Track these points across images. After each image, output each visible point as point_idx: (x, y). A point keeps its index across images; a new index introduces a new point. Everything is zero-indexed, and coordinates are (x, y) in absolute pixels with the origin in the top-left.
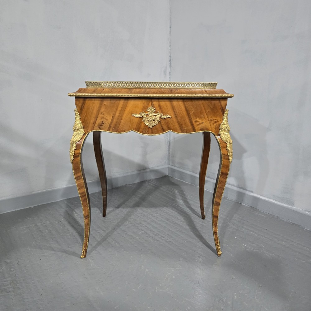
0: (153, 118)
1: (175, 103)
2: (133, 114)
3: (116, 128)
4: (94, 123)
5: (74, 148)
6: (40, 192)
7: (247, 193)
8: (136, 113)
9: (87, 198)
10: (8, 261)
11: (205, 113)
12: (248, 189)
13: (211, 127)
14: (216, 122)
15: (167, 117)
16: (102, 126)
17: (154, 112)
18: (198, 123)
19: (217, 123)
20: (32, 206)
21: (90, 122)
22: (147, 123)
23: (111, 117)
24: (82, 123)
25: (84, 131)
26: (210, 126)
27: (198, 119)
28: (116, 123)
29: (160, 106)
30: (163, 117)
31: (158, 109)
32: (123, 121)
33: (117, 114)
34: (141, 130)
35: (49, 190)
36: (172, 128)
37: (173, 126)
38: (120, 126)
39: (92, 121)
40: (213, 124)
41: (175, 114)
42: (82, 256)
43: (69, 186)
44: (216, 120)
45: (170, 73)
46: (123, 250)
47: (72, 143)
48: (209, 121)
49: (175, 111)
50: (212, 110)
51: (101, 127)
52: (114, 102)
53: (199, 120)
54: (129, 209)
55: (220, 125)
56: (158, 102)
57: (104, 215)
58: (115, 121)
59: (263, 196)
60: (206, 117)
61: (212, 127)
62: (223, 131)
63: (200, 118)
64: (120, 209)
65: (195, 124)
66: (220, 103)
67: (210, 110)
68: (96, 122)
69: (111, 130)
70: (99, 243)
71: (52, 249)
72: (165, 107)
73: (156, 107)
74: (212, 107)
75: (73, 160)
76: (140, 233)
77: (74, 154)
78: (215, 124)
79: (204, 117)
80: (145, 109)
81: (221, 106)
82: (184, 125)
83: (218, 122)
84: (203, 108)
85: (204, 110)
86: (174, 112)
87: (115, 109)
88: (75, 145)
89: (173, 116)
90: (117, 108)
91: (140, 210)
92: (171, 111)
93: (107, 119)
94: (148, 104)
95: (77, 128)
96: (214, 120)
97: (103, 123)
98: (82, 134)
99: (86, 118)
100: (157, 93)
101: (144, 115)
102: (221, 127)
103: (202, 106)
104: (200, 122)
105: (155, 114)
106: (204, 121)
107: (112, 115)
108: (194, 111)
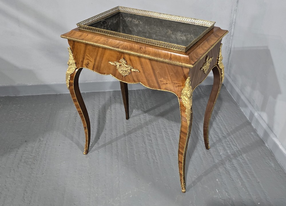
0: (125, 69)
1: (143, 60)
2: (109, 61)
3: (97, 69)
4: (82, 62)
5: (69, 79)
8: (112, 61)
9: (83, 116)
10: (42, 139)
11: (169, 75)
12: (274, 132)
13: (174, 89)
14: (178, 86)
15: (136, 71)
16: (88, 65)
17: (126, 64)
18: (162, 83)
19: (180, 88)
21: (79, 60)
22: (121, 72)
23: (94, 60)
24: (74, 59)
25: (76, 66)
26: (173, 88)
27: (162, 79)
28: (98, 65)
29: (130, 60)
30: (133, 70)
31: (129, 62)
32: (102, 65)
33: (98, 58)
34: (116, 75)
36: (141, 81)
37: (142, 79)
38: (101, 68)
39: (81, 60)
40: (176, 87)
41: (143, 70)
42: (84, 153)
44: (178, 84)
46: (116, 157)
47: (67, 75)
48: (172, 83)
49: (143, 67)
50: (175, 74)
51: (87, 66)
52: (95, 48)
53: (164, 80)
55: (182, 89)
56: (129, 56)
58: (96, 64)
59: (283, 146)
62: (184, 96)
63: (165, 78)
65: (160, 83)
66: (183, 70)
67: (173, 74)
68: (84, 61)
69: (95, 70)
72: (135, 62)
73: (127, 60)
74: (175, 72)
75: (69, 87)
76: (141, 145)
77: (70, 83)
78: (178, 88)
79: (168, 79)
80: (118, 60)
81: (184, 72)
82: (151, 81)
83: (181, 86)
84: (167, 70)
85: (168, 73)
86: (142, 68)
87: (96, 54)
88: (69, 76)
89: (141, 71)
90: (97, 53)
92: (139, 67)
93: (91, 61)
94: (121, 56)
95: (71, 63)
96: (177, 83)
98: (74, 69)
99: (77, 56)
100: (125, 49)
101: (118, 64)
102: (183, 91)
103: (166, 68)
104: (165, 82)
105: (127, 66)
106: (167, 82)
107: (94, 58)
108: (159, 71)
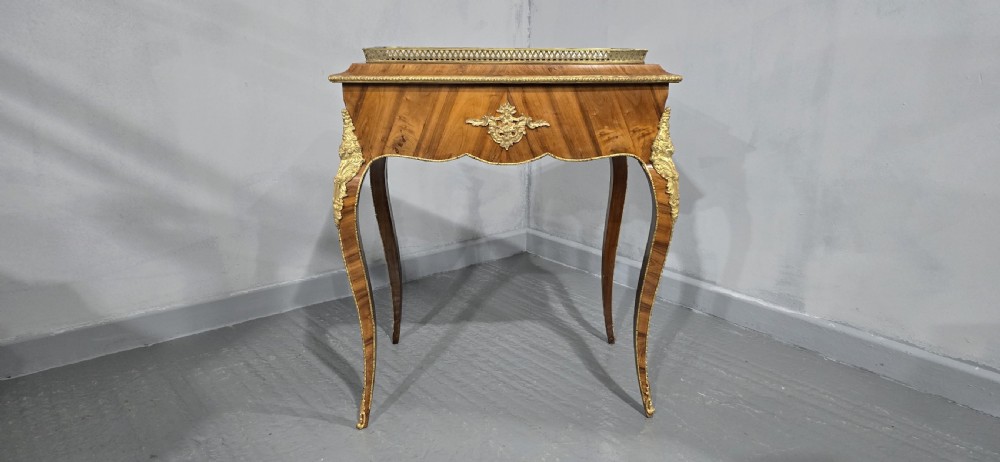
0: (512, 129)
1: (558, 94)
2: (467, 118)
3: (431, 149)
4: (385, 140)
5: (343, 194)
6: (246, 292)
7: (704, 285)
8: (475, 117)
9: (370, 301)
10: (201, 439)
11: (622, 117)
12: (707, 278)
13: (634, 146)
14: (644, 135)
15: (542, 124)
16: (400, 145)
17: (514, 115)
18: (606, 138)
19: (647, 138)
20: (230, 325)
21: (375, 139)
22: (498, 139)
23: (422, 127)
24: (358, 139)
25: (364, 156)
26: (631, 145)
27: (606, 130)
28: (433, 139)
29: (525, 102)
30: (532, 126)
31: (522, 108)
32: (446, 136)
33: (434, 119)
34: (484, 153)
35: (266, 287)
36: (551, 148)
37: (554, 144)
38: (441, 144)
39: (379, 137)
40: (639, 139)
41: (558, 119)
42: (359, 425)
43: (308, 278)
44: (644, 130)
45: (529, 18)
46: (445, 410)
47: (339, 184)
48: (629, 132)
49: (558, 111)
50: (637, 108)
51: (399, 148)
52: (427, 93)
53: (610, 131)
54: (448, 327)
55: (652, 141)
56: (521, 93)
57: (395, 341)
58: (428, 135)
59: (739, 292)
60: (623, 124)
61: (636, 144)
62: (659, 155)
63: (612, 126)
64: (428, 325)
65: (599, 140)
66: (654, 96)
67: (631, 109)
68: (389, 138)
69: (421, 154)
70: (392, 399)
71: (292, 412)
72: (537, 104)
73: (516, 103)
74: (636, 103)
75: (340, 220)
77: (344, 207)
78: (642, 140)
79: (620, 125)
80: (493, 109)
81: (656, 100)
82: (576, 143)
83: (649, 134)
84: (617, 105)
85: (619, 110)
86: (556, 114)
87: (428, 108)
88: (344, 188)
89: (554, 122)
90: (434, 106)
91: (472, 328)
92: (549, 113)
93: (411, 132)
94: (502, 98)
95: (349, 151)
96: (640, 130)
97: (404, 140)
98: (359, 165)
99: (367, 128)
100: (520, 74)
101: (491, 122)
102: (655, 144)
103: (615, 101)
104: (611, 136)
105: (515, 119)
106: (619, 134)
107: (423, 122)
108: (598, 112)
